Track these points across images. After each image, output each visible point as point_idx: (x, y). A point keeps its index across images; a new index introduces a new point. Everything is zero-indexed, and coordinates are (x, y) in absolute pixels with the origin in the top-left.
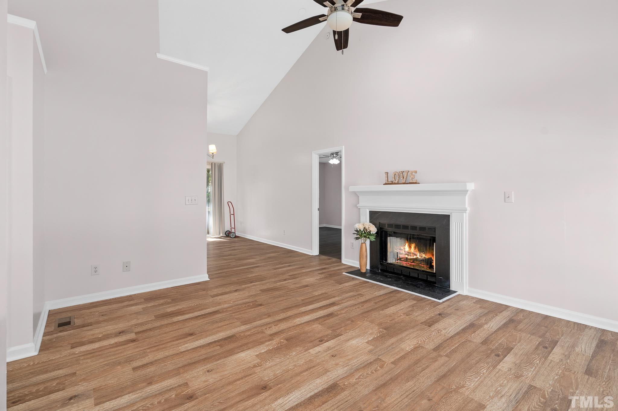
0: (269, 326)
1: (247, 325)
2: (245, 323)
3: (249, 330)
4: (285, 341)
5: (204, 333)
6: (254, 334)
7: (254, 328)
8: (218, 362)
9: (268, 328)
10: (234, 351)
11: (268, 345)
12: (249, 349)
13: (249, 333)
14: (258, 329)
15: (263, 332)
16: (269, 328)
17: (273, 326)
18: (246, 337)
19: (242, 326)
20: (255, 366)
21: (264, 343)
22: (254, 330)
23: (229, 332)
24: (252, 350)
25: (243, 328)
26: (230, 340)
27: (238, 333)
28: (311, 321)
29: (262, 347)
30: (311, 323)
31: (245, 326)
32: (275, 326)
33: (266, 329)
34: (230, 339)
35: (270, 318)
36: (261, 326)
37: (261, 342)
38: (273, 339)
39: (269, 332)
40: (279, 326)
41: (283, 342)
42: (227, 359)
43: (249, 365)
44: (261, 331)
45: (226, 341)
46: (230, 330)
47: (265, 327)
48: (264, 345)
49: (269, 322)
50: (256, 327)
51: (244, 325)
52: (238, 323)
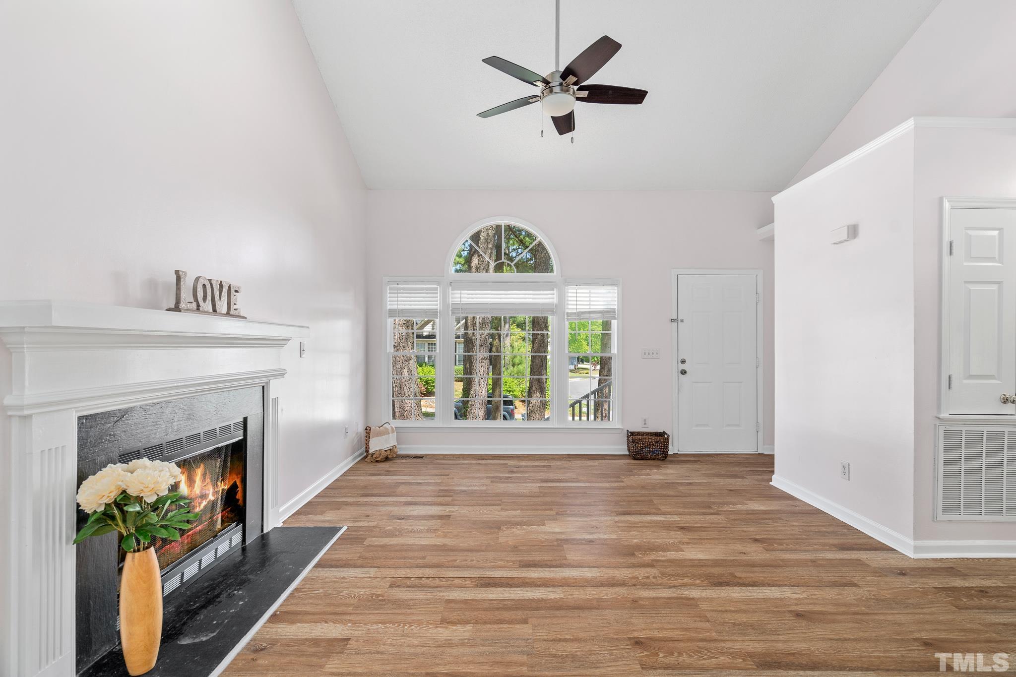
0: (648, 581)
1: (688, 596)
2: (690, 603)
3: (684, 585)
4: (636, 554)
5: (777, 608)
6: (679, 576)
7: (674, 586)
8: (734, 558)
9: (651, 577)
10: (712, 564)
11: (664, 556)
12: (690, 560)
13: (686, 580)
14: (669, 582)
15: (663, 574)
16: (649, 577)
17: (640, 578)
18: (692, 576)
19: (696, 598)
20: (688, 543)
21: (667, 560)
22: (676, 581)
23: (723, 594)
24: (687, 558)
25: (695, 593)
26: (720, 580)
27: (704, 586)
28: (768, 585)
29: (672, 557)
30: (769, 582)
31: (691, 596)
32: (638, 578)
33: (654, 577)
34: (719, 582)
35: (637, 596)
36: (660, 585)
37: (672, 562)
38: (652, 560)
39: (652, 572)
40: (630, 576)
41: (641, 554)
42: (722, 558)
43: (693, 546)
44: (665, 576)
45: (726, 580)
46: (720, 596)
47: (655, 580)
48: (668, 558)
49: (643, 587)
50: (672, 586)
51: (693, 599)
52: (704, 606)
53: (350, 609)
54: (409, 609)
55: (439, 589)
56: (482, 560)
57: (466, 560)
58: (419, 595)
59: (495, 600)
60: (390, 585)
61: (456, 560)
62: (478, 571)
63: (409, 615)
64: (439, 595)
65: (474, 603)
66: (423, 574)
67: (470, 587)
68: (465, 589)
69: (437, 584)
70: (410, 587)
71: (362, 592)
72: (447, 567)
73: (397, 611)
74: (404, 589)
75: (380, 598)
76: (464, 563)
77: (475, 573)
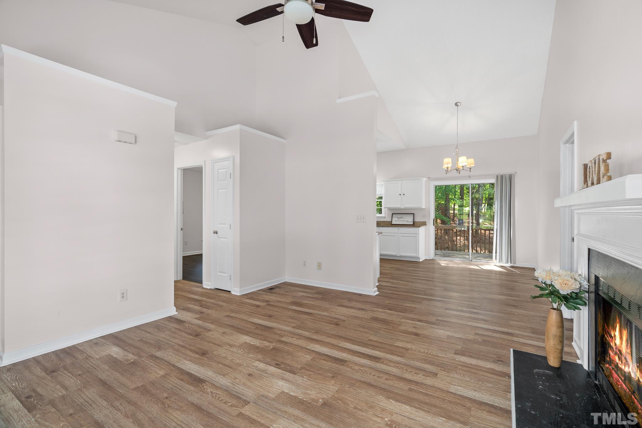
53: (460, 367)
54: (425, 359)
55: (405, 364)
56: (367, 373)
57: (378, 377)
58: (418, 364)
59: (377, 351)
60: (437, 375)
61: (386, 379)
62: (375, 367)
63: (425, 356)
64: (406, 361)
65: (388, 352)
66: (413, 375)
67: (386, 360)
68: (390, 359)
69: (405, 367)
70: (424, 370)
71: (456, 376)
72: (394, 376)
73: (432, 359)
74: (427, 370)
75: (443, 369)
76: (381, 375)
77: (378, 366)
